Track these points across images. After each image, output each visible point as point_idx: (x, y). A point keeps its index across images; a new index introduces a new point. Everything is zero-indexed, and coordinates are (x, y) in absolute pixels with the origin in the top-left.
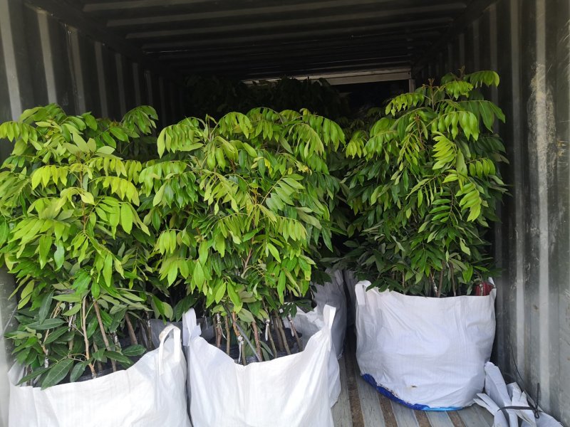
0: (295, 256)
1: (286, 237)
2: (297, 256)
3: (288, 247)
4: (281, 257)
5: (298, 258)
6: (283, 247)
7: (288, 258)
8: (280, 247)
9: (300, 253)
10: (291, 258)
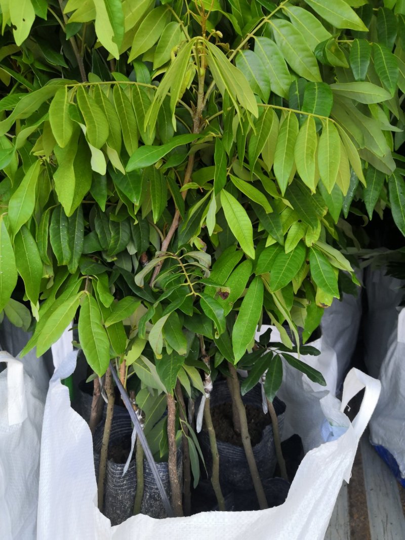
0: (302, 242)
1: (284, 180)
2: (309, 243)
3: (285, 213)
4: (259, 240)
5: (308, 250)
6: (269, 210)
7: (279, 246)
8: (261, 208)
9: (317, 237)
10: (289, 248)
